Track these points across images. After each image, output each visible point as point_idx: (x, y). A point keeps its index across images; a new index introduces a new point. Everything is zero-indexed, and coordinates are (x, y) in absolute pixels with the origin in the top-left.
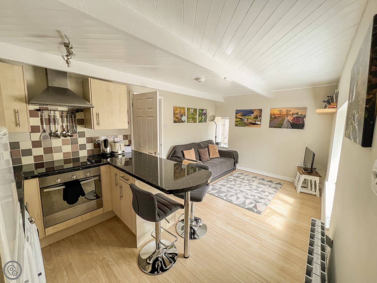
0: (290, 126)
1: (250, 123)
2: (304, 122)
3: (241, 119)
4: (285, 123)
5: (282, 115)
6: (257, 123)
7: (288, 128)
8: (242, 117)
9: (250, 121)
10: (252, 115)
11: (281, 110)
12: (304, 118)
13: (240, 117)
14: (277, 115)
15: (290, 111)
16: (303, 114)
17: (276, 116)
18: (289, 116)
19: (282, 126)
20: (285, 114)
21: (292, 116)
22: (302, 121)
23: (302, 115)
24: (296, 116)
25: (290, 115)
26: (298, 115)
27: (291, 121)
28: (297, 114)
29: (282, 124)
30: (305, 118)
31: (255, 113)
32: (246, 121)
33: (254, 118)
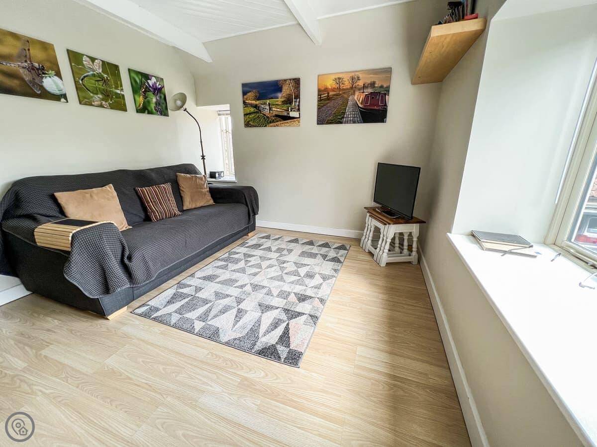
0: (359, 117)
1: (277, 116)
2: (386, 105)
3: (256, 106)
4: (349, 110)
5: (344, 89)
6: (292, 114)
7: (354, 122)
8: (258, 102)
9: (276, 110)
10: (280, 95)
11: (339, 79)
12: (385, 94)
13: (254, 102)
14: (333, 90)
15: (358, 79)
16: (385, 86)
17: (331, 93)
18: (357, 93)
19: (343, 118)
20: (349, 87)
21: (363, 92)
22: (382, 102)
23: (382, 87)
24: (370, 90)
25: (359, 89)
26: (374, 87)
27: (360, 105)
28: (372, 85)
29: (344, 113)
30: (388, 95)
31: (287, 90)
32: (267, 112)
33: (284, 103)
